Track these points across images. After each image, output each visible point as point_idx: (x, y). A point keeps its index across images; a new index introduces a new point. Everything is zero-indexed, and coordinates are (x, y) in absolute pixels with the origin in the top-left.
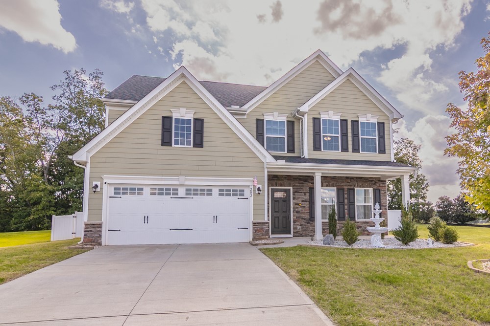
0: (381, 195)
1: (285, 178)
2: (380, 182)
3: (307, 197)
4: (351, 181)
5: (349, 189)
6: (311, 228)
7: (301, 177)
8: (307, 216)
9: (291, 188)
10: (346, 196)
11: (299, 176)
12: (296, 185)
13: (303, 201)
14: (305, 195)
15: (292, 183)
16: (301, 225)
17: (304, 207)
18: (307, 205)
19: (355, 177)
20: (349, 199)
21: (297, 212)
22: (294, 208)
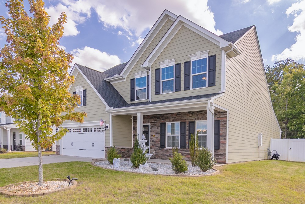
0: (221, 126)
1: (146, 117)
2: (220, 114)
3: (159, 130)
4: (192, 115)
5: (190, 122)
6: (161, 153)
7: (156, 116)
8: (159, 144)
9: (150, 124)
10: (187, 128)
11: (155, 115)
12: (152, 122)
13: (156, 133)
14: (158, 128)
15: (150, 120)
16: (155, 151)
17: (157, 137)
18: (159, 136)
19: (196, 111)
20: (189, 130)
21: (153, 141)
22: (151, 138)
